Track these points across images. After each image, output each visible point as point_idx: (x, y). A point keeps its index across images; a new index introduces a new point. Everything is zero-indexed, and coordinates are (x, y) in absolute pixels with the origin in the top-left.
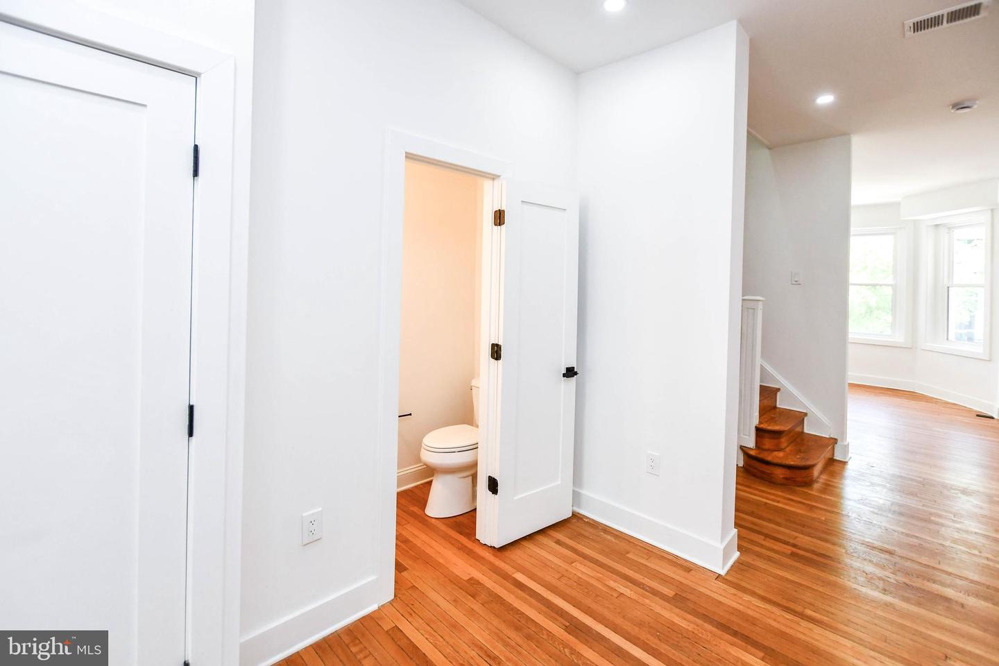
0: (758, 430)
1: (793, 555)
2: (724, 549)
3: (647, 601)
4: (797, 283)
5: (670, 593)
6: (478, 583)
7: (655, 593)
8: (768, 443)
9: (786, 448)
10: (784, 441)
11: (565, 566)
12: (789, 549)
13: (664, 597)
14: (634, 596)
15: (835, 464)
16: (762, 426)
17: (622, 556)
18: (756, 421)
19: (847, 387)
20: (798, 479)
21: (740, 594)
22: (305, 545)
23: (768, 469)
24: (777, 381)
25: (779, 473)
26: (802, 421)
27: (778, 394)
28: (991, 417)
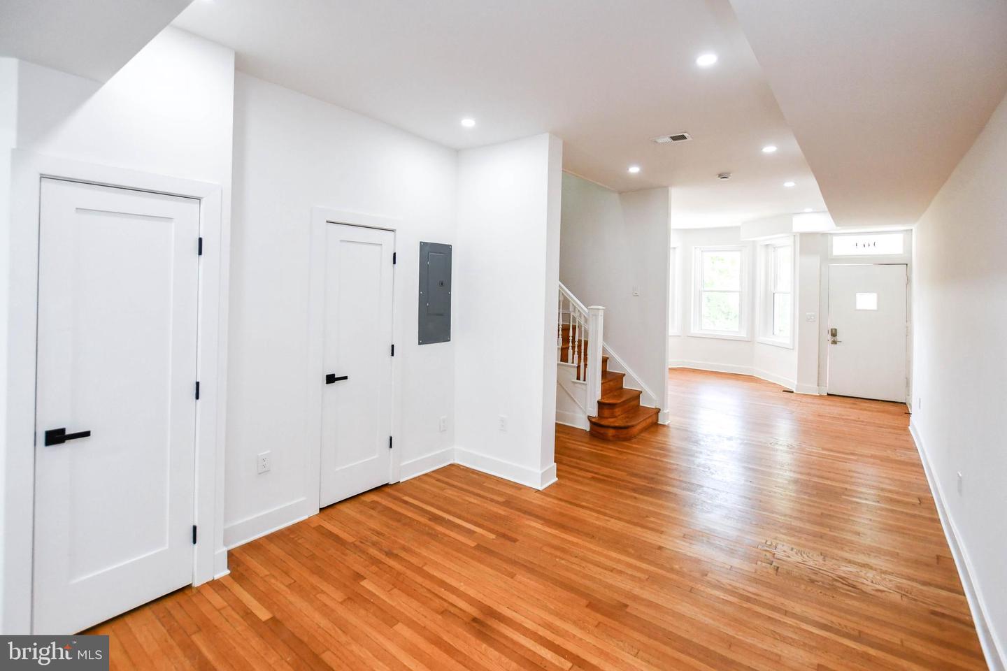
0: (599, 403)
1: (593, 478)
2: (542, 474)
3: (486, 505)
4: (636, 295)
5: (501, 499)
6: (377, 502)
7: (492, 500)
8: (606, 412)
9: (619, 415)
10: (618, 411)
11: (440, 492)
12: (590, 475)
13: (497, 502)
14: (479, 503)
15: (659, 427)
16: (603, 401)
17: (480, 486)
18: (599, 397)
19: (667, 370)
20: (621, 436)
21: (546, 498)
22: (260, 474)
23: (602, 431)
24: (622, 368)
25: (611, 432)
26: (638, 397)
27: (624, 378)
28: (792, 392)
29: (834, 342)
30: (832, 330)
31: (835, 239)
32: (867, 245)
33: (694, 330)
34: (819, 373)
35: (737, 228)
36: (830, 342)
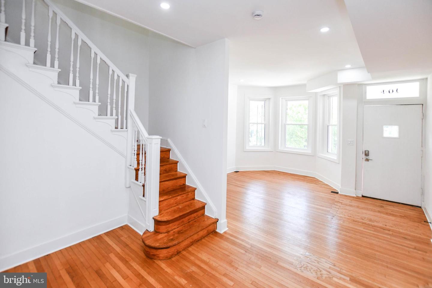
0: (155, 220)
8: (161, 228)
9: (173, 229)
10: (172, 226)
16: (157, 217)
20: (161, 256)
24: (195, 183)
26: (203, 208)
27: (196, 191)
28: (337, 193)
29: (367, 160)
30: (365, 151)
31: (368, 88)
32: (391, 91)
33: (281, 148)
34: (356, 181)
35: (304, 86)
36: (364, 159)
